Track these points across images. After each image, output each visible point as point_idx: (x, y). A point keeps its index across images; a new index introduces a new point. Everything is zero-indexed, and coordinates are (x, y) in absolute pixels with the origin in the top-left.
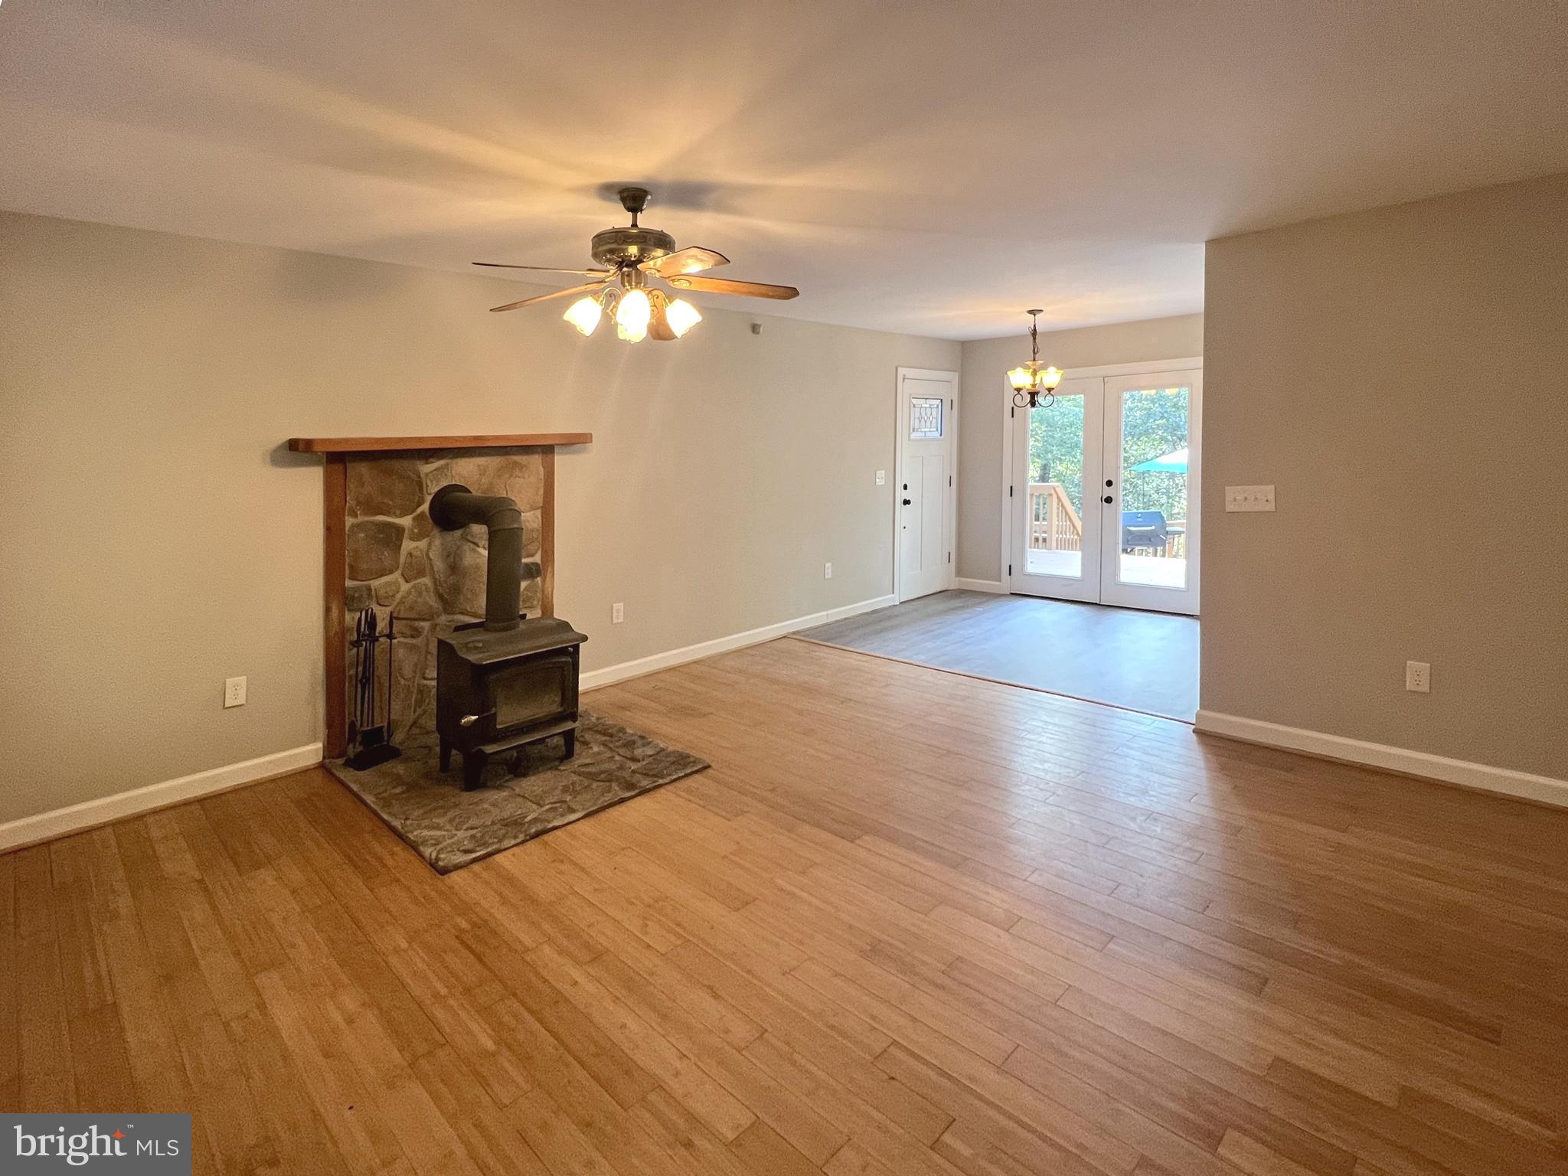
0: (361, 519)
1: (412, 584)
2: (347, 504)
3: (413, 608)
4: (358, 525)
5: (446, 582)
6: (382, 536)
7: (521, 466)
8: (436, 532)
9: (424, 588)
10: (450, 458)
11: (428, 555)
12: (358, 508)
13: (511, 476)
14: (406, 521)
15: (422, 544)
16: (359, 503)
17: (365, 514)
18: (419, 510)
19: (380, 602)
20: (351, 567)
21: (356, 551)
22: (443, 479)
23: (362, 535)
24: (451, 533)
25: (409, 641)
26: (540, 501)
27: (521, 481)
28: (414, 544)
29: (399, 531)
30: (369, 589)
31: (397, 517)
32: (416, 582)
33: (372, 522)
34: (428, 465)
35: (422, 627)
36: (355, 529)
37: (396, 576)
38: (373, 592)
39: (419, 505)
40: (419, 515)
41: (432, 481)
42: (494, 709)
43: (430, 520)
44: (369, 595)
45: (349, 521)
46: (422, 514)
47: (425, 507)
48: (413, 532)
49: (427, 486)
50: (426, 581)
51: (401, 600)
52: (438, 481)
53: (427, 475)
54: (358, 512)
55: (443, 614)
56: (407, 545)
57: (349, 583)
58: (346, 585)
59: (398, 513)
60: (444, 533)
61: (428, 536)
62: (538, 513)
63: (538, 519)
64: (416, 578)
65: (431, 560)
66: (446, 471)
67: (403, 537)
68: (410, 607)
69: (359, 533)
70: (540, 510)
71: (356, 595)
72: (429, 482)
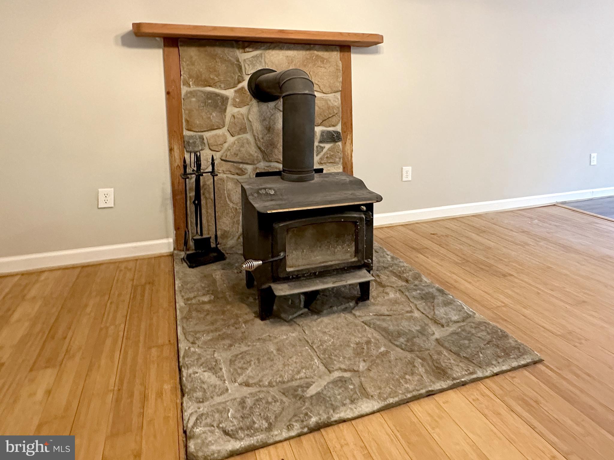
0: (193, 88)
1: (235, 138)
2: (182, 77)
3: (237, 155)
4: (191, 92)
5: (263, 138)
6: (210, 101)
7: (323, 60)
8: (254, 102)
9: (245, 141)
10: (264, 49)
11: (248, 119)
12: (190, 80)
13: (314, 65)
14: (230, 93)
15: (244, 110)
16: (190, 77)
17: (197, 84)
18: (240, 86)
19: (211, 147)
20: (187, 121)
21: (190, 111)
22: (258, 65)
23: (194, 99)
24: (266, 104)
25: (236, 177)
26: (339, 86)
27: (323, 70)
28: (236, 110)
29: (224, 100)
30: (202, 138)
31: (221, 88)
32: (240, 136)
33: (202, 91)
34: (246, 54)
35: (246, 169)
36: (189, 95)
37: (223, 131)
38: (205, 141)
39: (239, 82)
40: (240, 89)
41: (248, 65)
42: (282, 254)
43: (249, 93)
44: (203, 142)
45: (184, 90)
46: (243, 88)
47: (245, 84)
48: (236, 101)
49: (245, 69)
50: (248, 136)
51: (228, 148)
52: (254, 65)
53: (245, 60)
54: (191, 83)
55: (262, 161)
56: (231, 110)
57: (186, 133)
58: (184, 134)
59: (223, 86)
60: (261, 103)
61: (248, 105)
62: (338, 95)
63: (338, 99)
64: (239, 134)
65: (250, 121)
66: (260, 58)
67: (227, 104)
68: (235, 154)
69: (192, 98)
70: (339, 93)
71: (191, 141)
72: (246, 65)
